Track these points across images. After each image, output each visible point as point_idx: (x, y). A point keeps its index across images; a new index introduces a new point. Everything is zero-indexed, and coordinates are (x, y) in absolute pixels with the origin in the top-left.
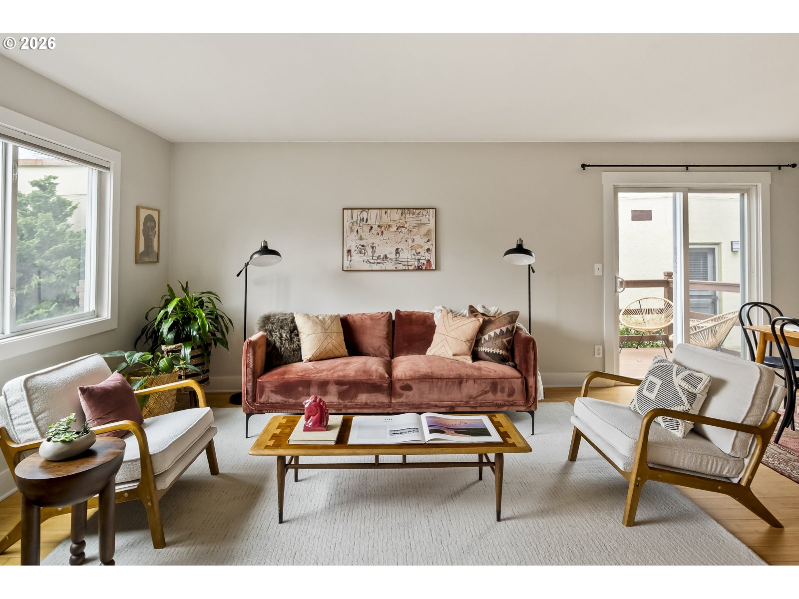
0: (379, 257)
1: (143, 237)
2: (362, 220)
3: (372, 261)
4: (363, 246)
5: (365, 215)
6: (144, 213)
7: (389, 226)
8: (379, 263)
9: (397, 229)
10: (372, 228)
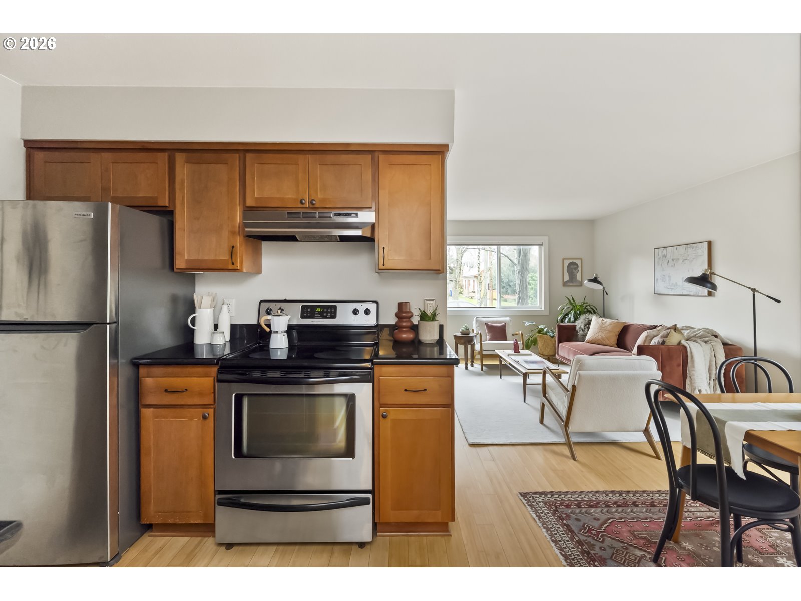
0: (673, 284)
1: (568, 274)
2: (664, 255)
3: (669, 288)
4: (664, 276)
5: (665, 252)
6: (567, 263)
7: (678, 259)
8: (673, 289)
9: (683, 262)
10: (669, 261)
